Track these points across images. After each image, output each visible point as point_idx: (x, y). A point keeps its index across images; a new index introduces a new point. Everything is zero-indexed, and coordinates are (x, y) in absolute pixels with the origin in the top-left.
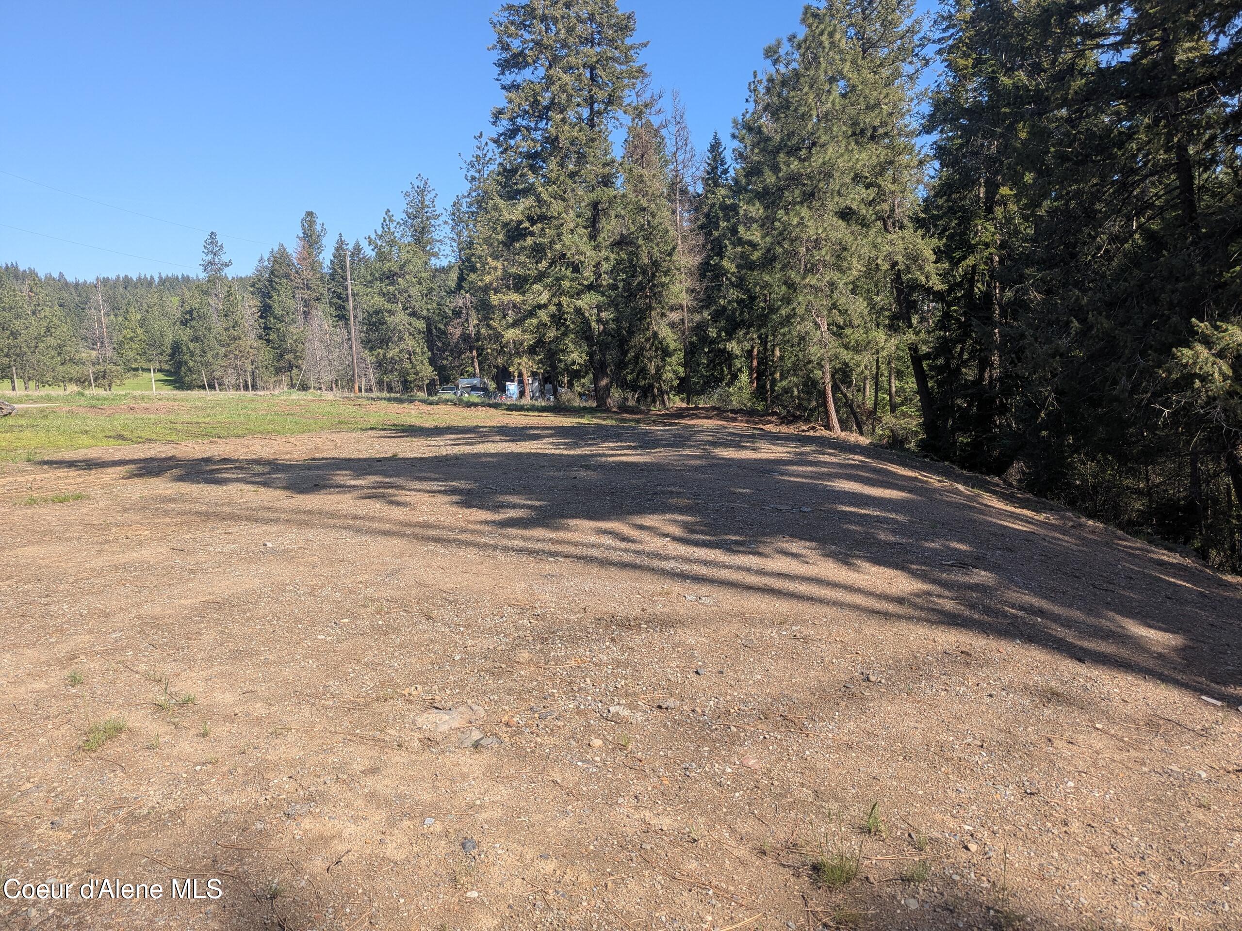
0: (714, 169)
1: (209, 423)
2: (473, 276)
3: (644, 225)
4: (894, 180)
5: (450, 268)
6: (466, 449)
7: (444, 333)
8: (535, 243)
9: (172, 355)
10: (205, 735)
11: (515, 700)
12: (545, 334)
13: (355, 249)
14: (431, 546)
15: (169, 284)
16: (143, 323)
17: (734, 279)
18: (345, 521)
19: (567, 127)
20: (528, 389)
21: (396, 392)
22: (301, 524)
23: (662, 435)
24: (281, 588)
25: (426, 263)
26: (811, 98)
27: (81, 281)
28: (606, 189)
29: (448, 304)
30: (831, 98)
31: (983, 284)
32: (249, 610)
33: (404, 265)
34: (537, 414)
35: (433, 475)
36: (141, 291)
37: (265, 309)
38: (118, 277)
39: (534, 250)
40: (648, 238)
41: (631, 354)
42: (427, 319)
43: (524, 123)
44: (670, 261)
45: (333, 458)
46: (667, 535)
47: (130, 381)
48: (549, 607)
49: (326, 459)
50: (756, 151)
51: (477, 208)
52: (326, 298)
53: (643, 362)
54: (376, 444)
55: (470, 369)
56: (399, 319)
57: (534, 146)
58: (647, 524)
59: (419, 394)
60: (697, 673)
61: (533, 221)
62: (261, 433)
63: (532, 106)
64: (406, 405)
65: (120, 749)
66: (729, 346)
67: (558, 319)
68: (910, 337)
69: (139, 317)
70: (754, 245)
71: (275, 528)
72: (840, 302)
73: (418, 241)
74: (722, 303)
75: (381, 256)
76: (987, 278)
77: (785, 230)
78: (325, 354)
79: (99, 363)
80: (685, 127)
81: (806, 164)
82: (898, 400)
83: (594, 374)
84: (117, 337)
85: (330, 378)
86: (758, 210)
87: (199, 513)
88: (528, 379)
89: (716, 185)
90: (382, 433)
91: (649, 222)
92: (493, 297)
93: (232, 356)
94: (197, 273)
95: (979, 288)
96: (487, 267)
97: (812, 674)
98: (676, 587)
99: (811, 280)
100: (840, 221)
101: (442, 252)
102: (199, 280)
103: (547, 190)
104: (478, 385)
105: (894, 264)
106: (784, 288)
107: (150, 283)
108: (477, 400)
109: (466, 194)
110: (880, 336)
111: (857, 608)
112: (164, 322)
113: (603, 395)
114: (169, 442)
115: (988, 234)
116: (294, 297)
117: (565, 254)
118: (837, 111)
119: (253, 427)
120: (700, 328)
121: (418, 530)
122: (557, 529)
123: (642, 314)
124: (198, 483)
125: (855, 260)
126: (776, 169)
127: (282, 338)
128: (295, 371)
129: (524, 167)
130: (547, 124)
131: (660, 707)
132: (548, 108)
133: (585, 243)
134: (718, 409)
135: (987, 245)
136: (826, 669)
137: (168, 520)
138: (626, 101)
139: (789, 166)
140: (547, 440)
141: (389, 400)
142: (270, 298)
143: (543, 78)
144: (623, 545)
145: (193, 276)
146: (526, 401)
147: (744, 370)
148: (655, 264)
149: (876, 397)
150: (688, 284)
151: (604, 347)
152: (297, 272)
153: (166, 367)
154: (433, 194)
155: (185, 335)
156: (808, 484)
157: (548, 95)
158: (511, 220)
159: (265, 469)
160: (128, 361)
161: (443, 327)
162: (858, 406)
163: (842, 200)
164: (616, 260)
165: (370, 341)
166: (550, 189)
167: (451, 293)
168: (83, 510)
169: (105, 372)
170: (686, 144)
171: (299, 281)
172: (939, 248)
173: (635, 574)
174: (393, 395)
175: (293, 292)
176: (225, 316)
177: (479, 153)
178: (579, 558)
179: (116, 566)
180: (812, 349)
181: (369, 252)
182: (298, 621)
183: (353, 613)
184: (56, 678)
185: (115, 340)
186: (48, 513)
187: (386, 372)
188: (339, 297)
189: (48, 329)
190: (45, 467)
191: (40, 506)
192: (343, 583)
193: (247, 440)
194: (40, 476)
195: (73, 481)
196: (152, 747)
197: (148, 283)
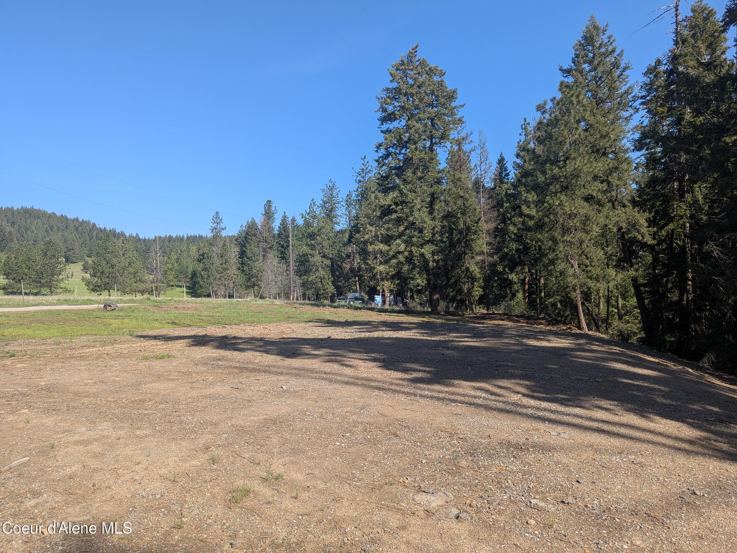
0: (500, 174)
1: (219, 316)
2: (358, 235)
3: (461, 206)
4: (619, 179)
5: (345, 231)
6: (368, 335)
7: (340, 267)
8: (397, 216)
9: (192, 278)
10: (296, 498)
11: (469, 490)
12: (402, 268)
13: (292, 220)
14: (377, 392)
15: (192, 239)
16: (177, 261)
17: (513, 237)
18: (320, 375)
19: (418, 152)
20: (388, 299)
21: (313, 301)
22: (296, 375)
23: (484, 330)
24: (303, 413)
25: (333, 228)
26: (566, 132)
27: (147, 238)
28: (439, 186)
29: (343, 251)
30: (578, 132)
31: (680, 240)
32: (291, 425)
33: (320, 229)
34: (396, 314)
35: (358, 350)
36: (178, 243)
37: (242, 253)
38: (166, 236)
39: (397, 220)
40: (464, 213)
41: (452, 281)
42: (332, 259)
43: (393, 150)
44: (477, 226)
46: (518, 393)
47: (169, 292)
48: (467, 434)
49: (290, 338)
50: (532, 163)
51: (361, 198)
52: (276, 246)
53: (460, 285)
54: (315, 330)
55: (354, 288)
56: (317, 259)
57: (399, 163)
58: (503, 385)
59: (325, 301)
60: (578, 481)
61: (396, 204)
62: (248, 322)
63: (398, 141)
64: (321, 308)
65: (252, 503)
66: (510, 277)
67: (409, 260)
68: (632, 273)
69: (176, 257)
70: (531, 217)
71: (282, 378)
72: (587, 251)
73: (328, 216)
74: (506, 251)
75: (308, 224)
76: (683, 237)
77: (551, 208)
78: (274, 279)
79: (154, 282)
80: (486, 150)
81: (563, 169)
82: (623, 312)
83: (429, 291)
85: (275, 292)
86: (534, 196)
87: (236, 367)
88: (387, 294)
89: (502, 182)
90: (316, 324)
91: (464, 204)
92: (369, 247)
93: (223, 279)
94: (208, 234)
95: (677, 244)
96: (367, 230)
97: (654, 487)
98: (542, 426)
99: (568, 238)
100: (585, 203)
101: (342, 222)
102: (207, 237)
103: (406, 187)
104: (358, 297)
105: (620, 229)
106: (550, 242)
107: (182, 239)
108: (360, 306)
109: (355, 190)
110: (612, 272)
111: (664, 445)
112: (189, 260)
113: (435, 304)
114: (200, 327)
115: (682, 210)
116: (258, 246)
117: (415, 223)
118: (582, 139)
119: (243, 319)
120: (493, 265)
121: (366, 383)
122: (447, 385)
123: (460, 257)
124: (230, 350)
125: (594, 226)
126: (544, 173)
127: (250, 270)
128: (256, 287)
129: (393, 175)
130: (406, 151)
131: (563, 502)
132: (407, 142)
133: (426, 216)
134: (507, 314)
135: (681, 217)
136: (662, 484)
137: (220, 371)
138: (452, 137)
139: (552, 171)
140: (414, 331)
141: (312, 305)
142: (245, 247)
143: (405, 126)
144: (493, 397)
145: (204, 235)
146: (387, 307)
147: (520, 291)
148: (468, 228)
149: (608, 310)
150: (488, 239)
151: (436, 275)
152: (260, 233)
153: (188, 285)
154: (338, 190)
155: (199, 267)
156: (592, 363)
157: (407, 135)
158: (385, 205)
159: (261, 344)
160: (169, 281)
161: (340, 264)
162: (597, 316)
163: (586, 190)
164: (441, 226)
165: (300, 271)
166: (408, 187)
167: (345, 245)
168: (174, 364)
169: (157, 287)
170: (486, 160)
171: (261, 238)
172: (649, 218)
173: (511, 416)
174: (310, 302)
175: (258, 244)
176: (221, 257)
177: (363, 167)
178: (471, 404)
179: (205, 396)
180: (570, 279)
181: (300, 222)
182: (321, 433)
183: (351, 431)
184: (203, 458)
185: (163, 269)
186: (157, 365)
187: (308, 289)
188: (282, 247)
189: (130, 264)
190: (142, 339)
191: (151, 361)
192: (337, 412)
193: (242, 326)
194: (143, 344)
195: (161, 347)
196: (269, 503)
197: (181, 239)
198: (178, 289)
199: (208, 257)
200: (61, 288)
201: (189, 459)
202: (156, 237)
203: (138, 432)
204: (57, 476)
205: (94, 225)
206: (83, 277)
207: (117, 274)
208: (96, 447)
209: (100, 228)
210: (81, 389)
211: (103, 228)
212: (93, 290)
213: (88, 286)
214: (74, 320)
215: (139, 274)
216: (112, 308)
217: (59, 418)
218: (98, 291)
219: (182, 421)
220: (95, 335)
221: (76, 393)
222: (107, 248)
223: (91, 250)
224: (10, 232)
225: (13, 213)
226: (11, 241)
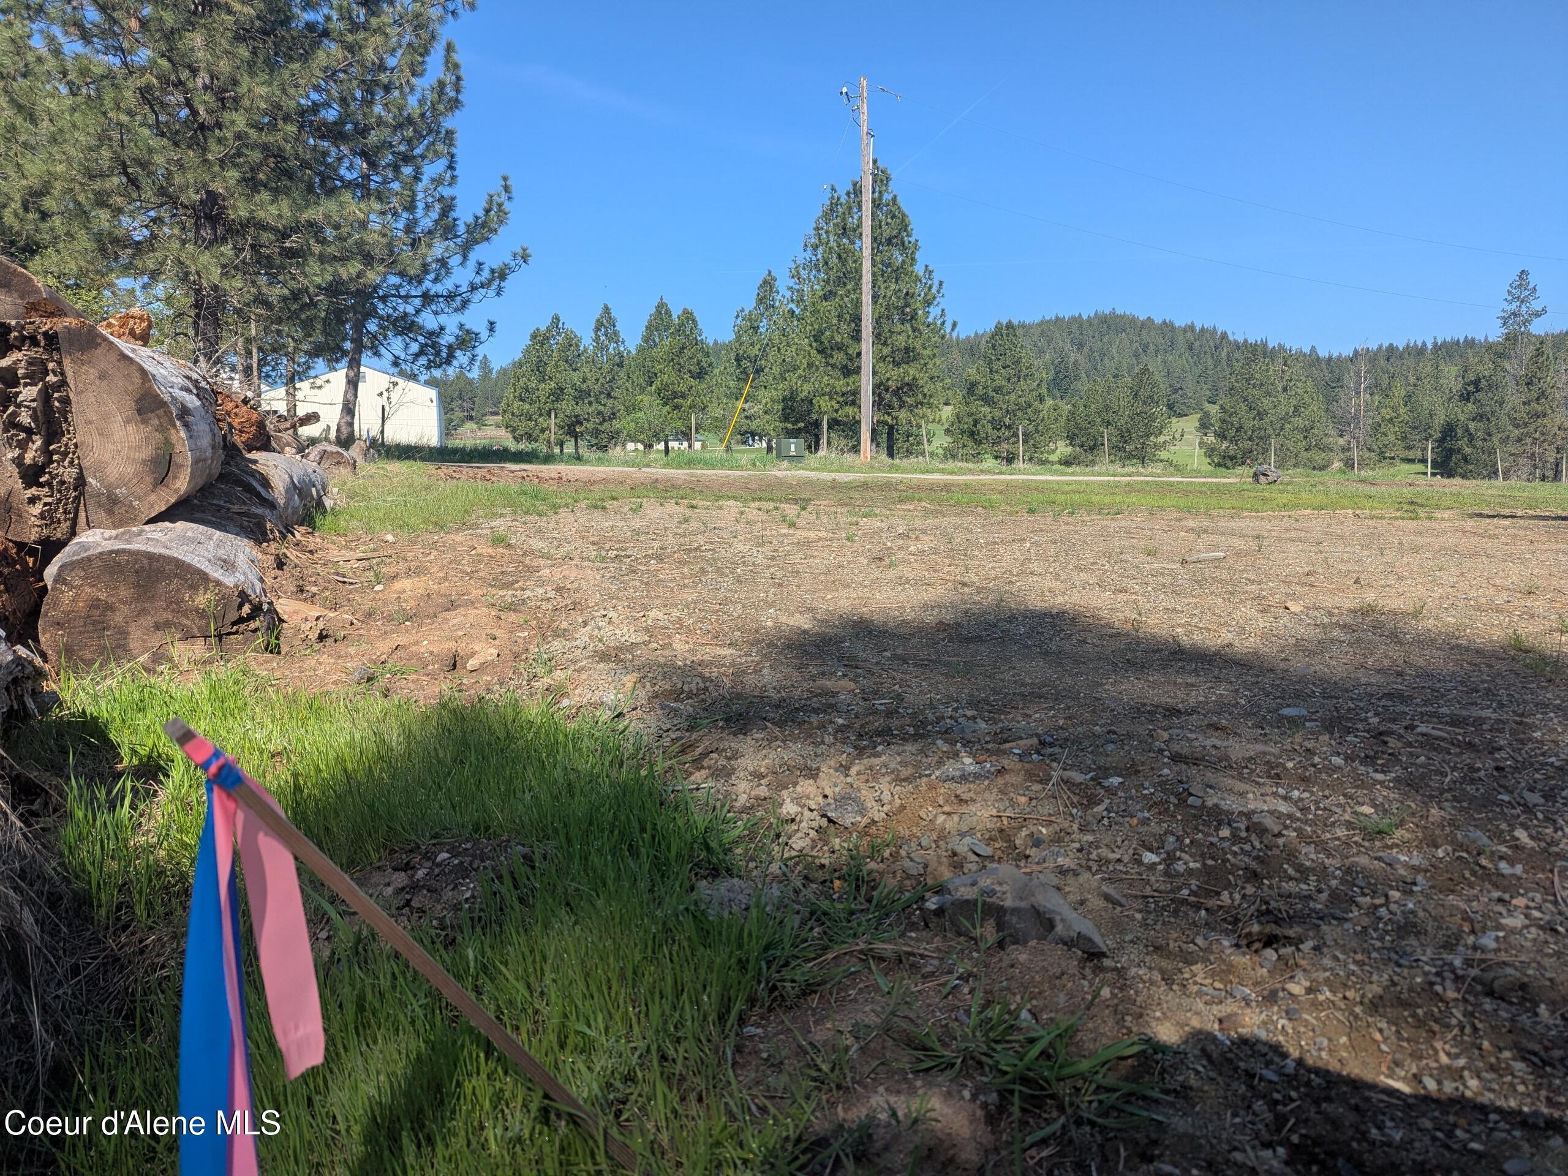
15: (1447, 350)
16: (1407, 401)
27: (1336, 355)
36: (1410, 362)
38: (1381, 347)
47: (1383, 473)
69: (1404, 392)
84: (1373, 418)
93: (1529, 440)
102: (1489, 341)
112: (1437, 398)
145: (1481, 336)
155: (1464, 412)
160: (1386, 447)
176: (1528, 384)
185: (1371, 421)
189: (1296, 409)
198: (1405, 467)
199: (1491, 385)
200: (1162, 461)
202: (1356, 351)
205: (1224, 335)
206: (1201, 440)
207: (1270, 431)
209: (1236, 341)
211: (1241, 340)
212: (1220, 466)
213: (1210, 456)
215: (1316, 430)
218: (1228, 467)
222: (1252, 377)
223: (1216, 387)
224: (1075, 363)
225: (1081, 326)
226: (1077, 378)
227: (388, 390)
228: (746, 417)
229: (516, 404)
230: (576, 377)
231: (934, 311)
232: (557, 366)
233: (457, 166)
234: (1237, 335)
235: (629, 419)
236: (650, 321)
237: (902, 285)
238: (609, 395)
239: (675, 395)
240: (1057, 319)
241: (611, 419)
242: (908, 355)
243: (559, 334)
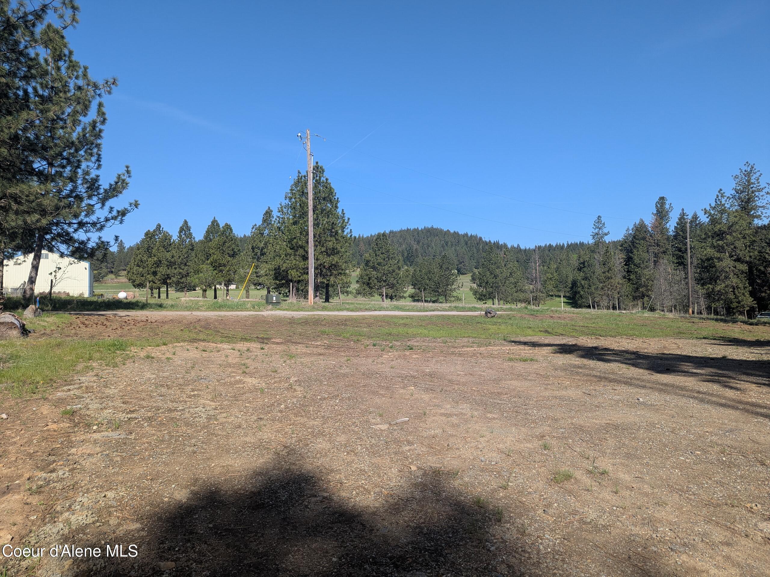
1: (594, 327)
7: (763, 273)
9: (572, 288)
10: (616, 493)
13: (693, 218)
14: (760, 419)
15: (573, 247)
16: (557, 270)
18: (691, 393)
21: (721, 315)
22: (660, 390)
24: (653, 425)
25: (750, 224)
27: (528, 248)
32: (634, 433)
33: (732, 226)
35: (758, 373)
36: (557, 252)
37: (629, 260)
38: (546, 245)
42: (749, 263)
45: (678, 355)
47: (549, 302)
49: (672, 354)
52: (671, 250)
54: (708, 348)
56: (726, 263)
59: (740, 317)
62: (626, 335)
64: (730, 324)
65: (572, 486)
69: (555, 266)
71: (643, 391)
73: (744, 208)
75: (714, 221)
78: (668, 288)
79: (534, 292)
84: (543, 278)
85: (670, 304)
87: (596, 376)
90: (713, 341)
93: (606, 289)
94: (589, 240)
102: (589, 244)
107: (562, 247)
112: (569, 269)
114: (572, 336)
116: (648, 251)
119: (621, 332)
124: (593, 360)
127: (639, 278)
128: (646, 299)
137: (578, 377)
141: (717, 320)
142: (632, 253)
145: (586, 242)
152: (651, 236)
153: (568, 294)
154: (758, 174)
155: (579, 276)
159: (633, 356)
160: (549, 291)
161: (762, 269)
165: (702, 279)
168: (535, 367)
169: (536, 297)
171: (652, 241)
174: (719, 317)
175: (648, 248)
176: (604, 264)
179: (555, 397)
181: (704, 219)
182: (666, 446)
183: (703, 450)
184: (536, 444)
185: (542, 279)
186: (520, 366)
187: (714, 301)
188: (680, 250)
189: (511, 274)
190: (513, 344)
191: (515, 362)
192: (694, 430)
193: (617, 339)
194: (512, 348)
195: (527, 352)
196: (588, 490)
197: (560, 248)
198: (558, 299)
199: (589, 266)
200: (454, 297)
201: (524, 442)
202: (536, 247)
203: (489, 415)
204: (425, 434)
205: (481, 238)
206: (471, 287)
207: (500, 284)
208: (454, 420)
209: (486, 241)
210: (454, 378)
211: (488, 241)
212: (480, 299)
213: (475, 295)
214: (459, 324)
215: (520, 284)
216: (492, 315)
217: (433, 396)
218: (483, 300)
219: (527, 413)
220: (475, 337)
221: (450, 381)
222: (491, 260)
223: (478, 262)
224: (416, 250)
225: (418, 233)
226: (417, 256)
227: (55, 271)
228: (257, 276)
229: (135, 268)
230: (168, 255)
231: (346, 231)
232: (158, 249)
233: (102, 160)
234: (486, 239)
235: (196, 276)
236: (208, 229)
237: (330, 219)
238: (185, 265)
239: (220, 265)
240: (408, 229)
241: (186, 276)
242: (333, 252)
243: (160, 233)
